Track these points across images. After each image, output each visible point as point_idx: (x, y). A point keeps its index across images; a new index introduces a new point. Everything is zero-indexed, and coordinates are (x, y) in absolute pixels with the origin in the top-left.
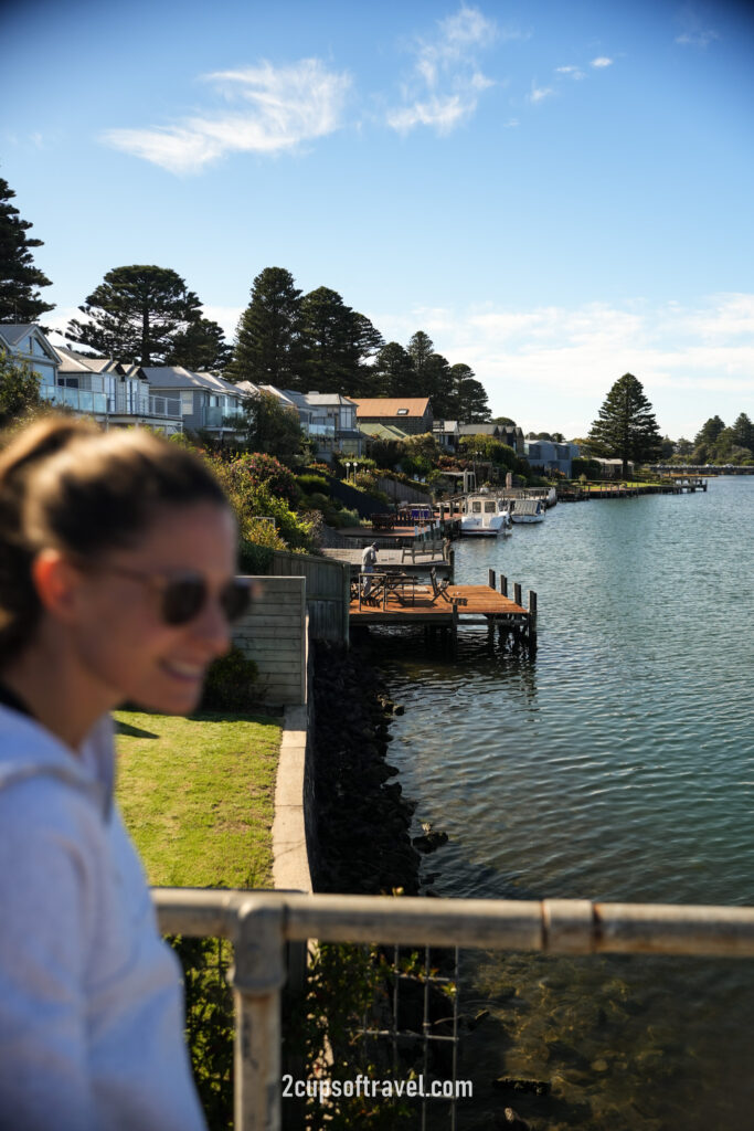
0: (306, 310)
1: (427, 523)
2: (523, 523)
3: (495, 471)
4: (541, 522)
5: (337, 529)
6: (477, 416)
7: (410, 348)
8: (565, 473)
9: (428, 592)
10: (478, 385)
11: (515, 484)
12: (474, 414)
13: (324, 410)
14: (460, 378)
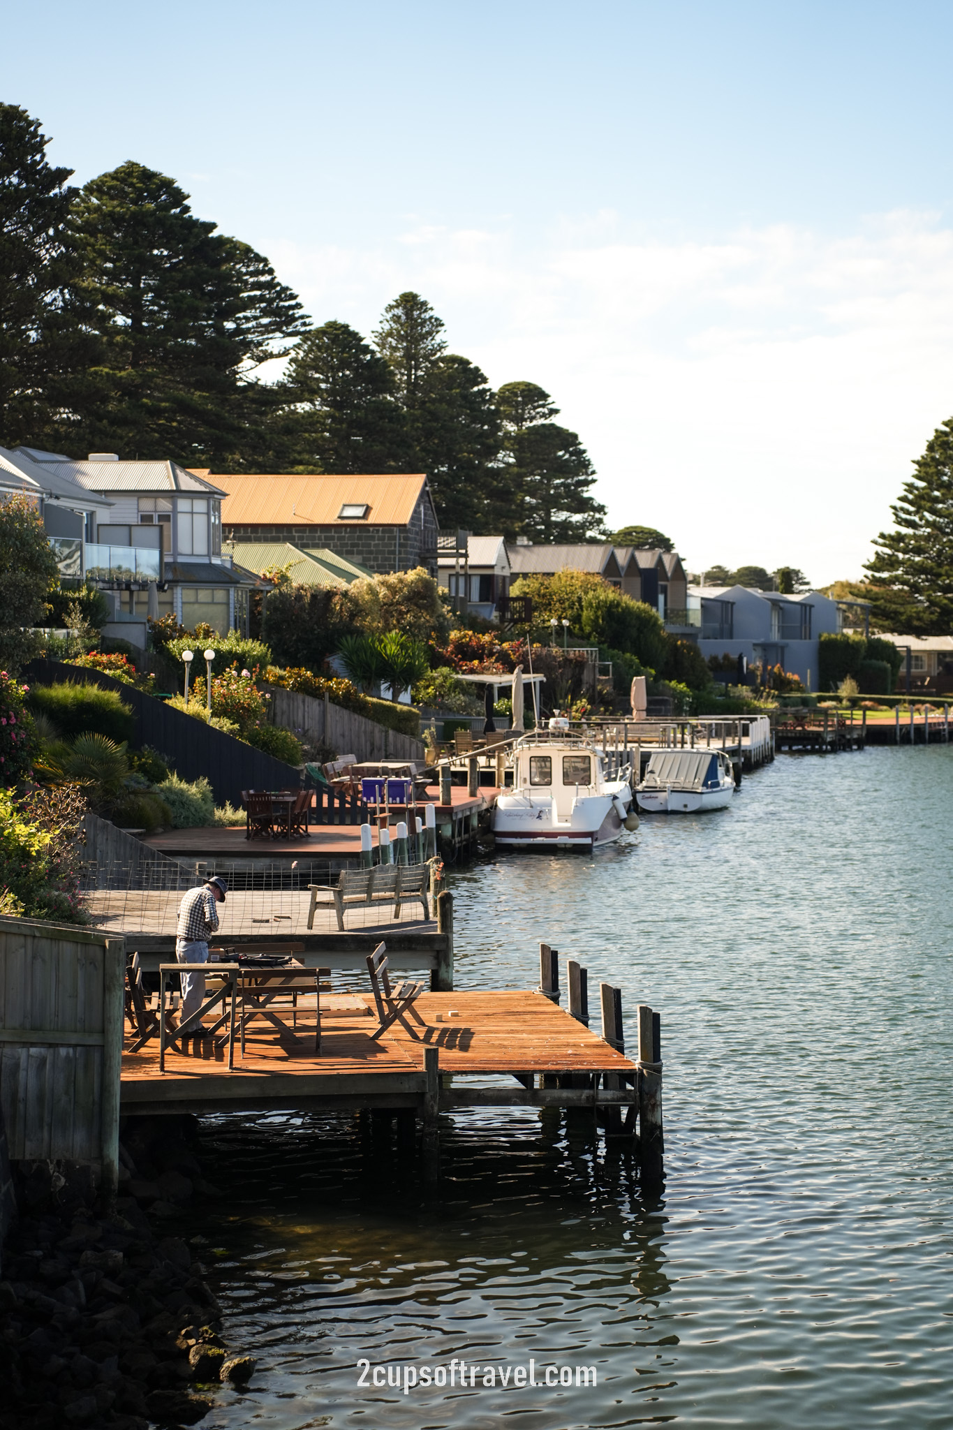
0: (88, 228)
1: (397, 814)
2: (666, 814)
3: (604, 671)
4: (722, 809)
5: (150, 833)
6: (566, 525)
7: (383, 338)
8: (801, 675)
9: (369, 1012)
10: (569, 440)
11: (655, 707)
12: (559, 516)
13: (131, 502)
14: (518, 420)
